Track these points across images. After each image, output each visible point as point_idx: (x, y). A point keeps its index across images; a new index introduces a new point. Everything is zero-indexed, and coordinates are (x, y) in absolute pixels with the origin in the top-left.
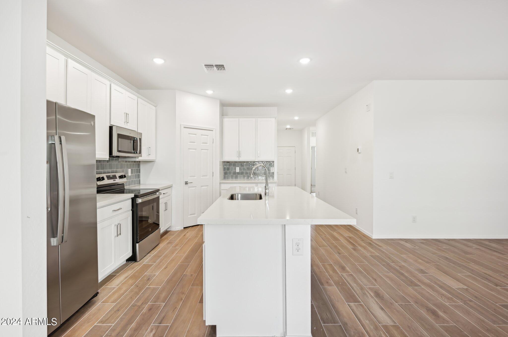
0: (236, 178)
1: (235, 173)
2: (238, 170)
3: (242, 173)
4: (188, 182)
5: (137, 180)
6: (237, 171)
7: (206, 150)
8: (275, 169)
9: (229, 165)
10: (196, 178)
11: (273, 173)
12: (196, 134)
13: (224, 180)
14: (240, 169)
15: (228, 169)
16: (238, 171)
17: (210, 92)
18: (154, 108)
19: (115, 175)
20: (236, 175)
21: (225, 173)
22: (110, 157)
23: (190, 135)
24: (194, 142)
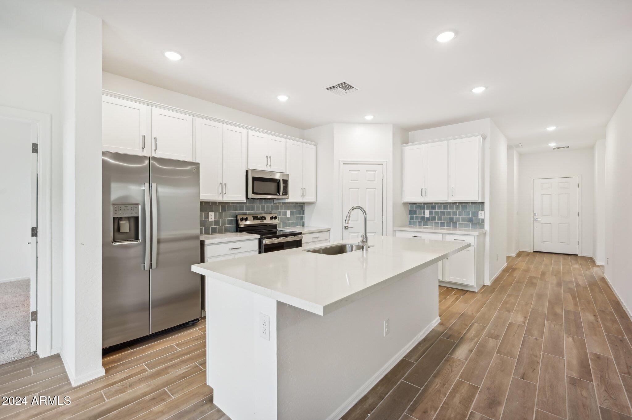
0: (425, 224)
1: (423, 218)
2: (427, 214)
3: (434, 219)
4: (349, 227)
5: (300, 222)
6: (426, 216)
7: (375, 188)
8: (485, 215)
9: (416, 208)
10: (359, 222)
11: (483, 220)
12: (359, 171)
13: (409, 226)
14: (431, 213)
15: (415, 213)
16: (428, 216)
17: (369, 118)
18: (314, 147)
19: (264, 216)
20: (424, 221)
21: (412, 218)
22: (246, 199)
23: (352, 172)
24: (357, 180)
